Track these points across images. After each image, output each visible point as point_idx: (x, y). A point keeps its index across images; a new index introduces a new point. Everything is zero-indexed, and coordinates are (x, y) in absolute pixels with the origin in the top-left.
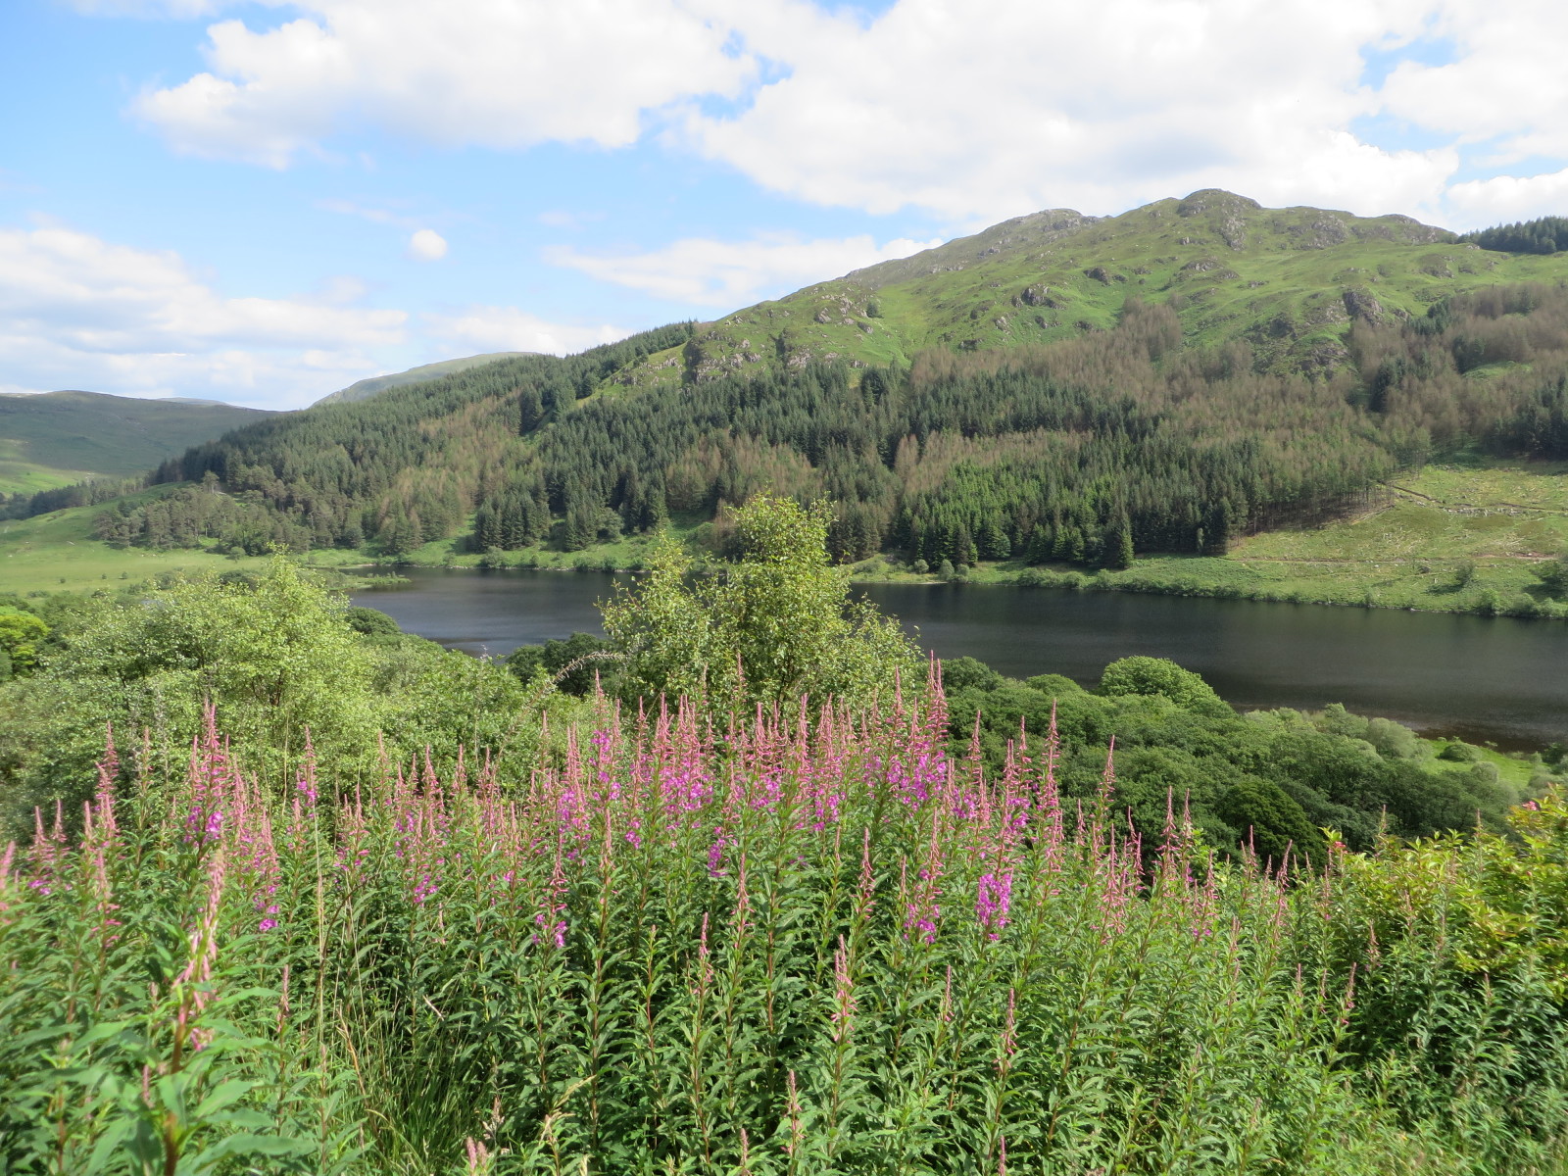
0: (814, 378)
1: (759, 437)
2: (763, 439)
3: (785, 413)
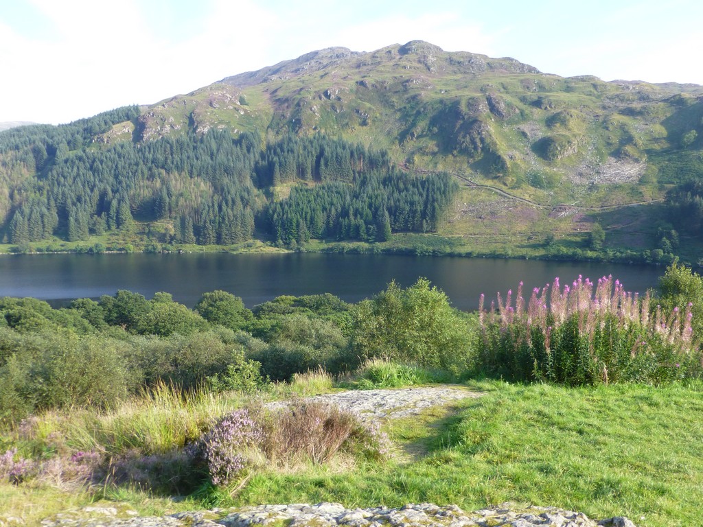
0: (213, 139)
1: (183, 173)
2: (185, 174)
3: (197, 159)
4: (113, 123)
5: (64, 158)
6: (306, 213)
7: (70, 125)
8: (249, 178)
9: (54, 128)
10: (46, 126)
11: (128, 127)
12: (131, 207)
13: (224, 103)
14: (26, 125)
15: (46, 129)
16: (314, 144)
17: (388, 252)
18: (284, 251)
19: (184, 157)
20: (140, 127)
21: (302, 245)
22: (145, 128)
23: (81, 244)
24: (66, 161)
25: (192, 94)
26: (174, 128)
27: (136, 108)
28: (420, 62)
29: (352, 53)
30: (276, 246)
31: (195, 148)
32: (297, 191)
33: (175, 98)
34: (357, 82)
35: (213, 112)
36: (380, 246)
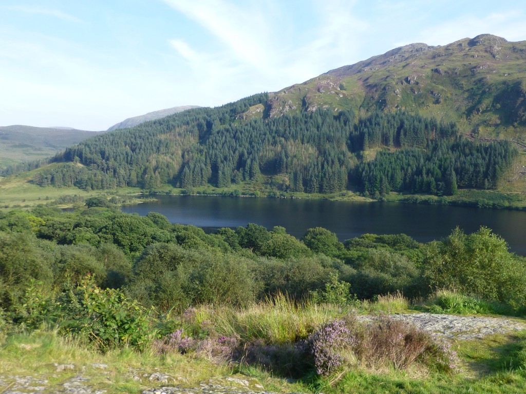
0: (319, 116)
1: (297, 141)
2: (298, 141)
3: (307, 130)
4: (250, 105)
5: (217, 130)
6: (388, 171)
7: (222, 107)
8: (345, 144)
9: (212, 110)
10: (206, 108)
11: (260, 108)
12: (260, 164)
13: (329, 89)
14: (194, 108)
15: (206, 110)
16: (396, 119)
17: (454, 204)
18: (369, 200)
19: (298, 129)
20: (268, 108)
21: (384, 196)
22: (271, 108)
23: (226, 190)
24: (218, 132)
25: (305, 83)
26: (291, 108)
27: (266, 95)
28: (486, 51)
29: (429, 47)
30: (364, 196)
31: (306, 122)
32: (381, 154)
33: (293, 86)
34: (432, 70)
35: (320, 96)
36: (448, 199)
